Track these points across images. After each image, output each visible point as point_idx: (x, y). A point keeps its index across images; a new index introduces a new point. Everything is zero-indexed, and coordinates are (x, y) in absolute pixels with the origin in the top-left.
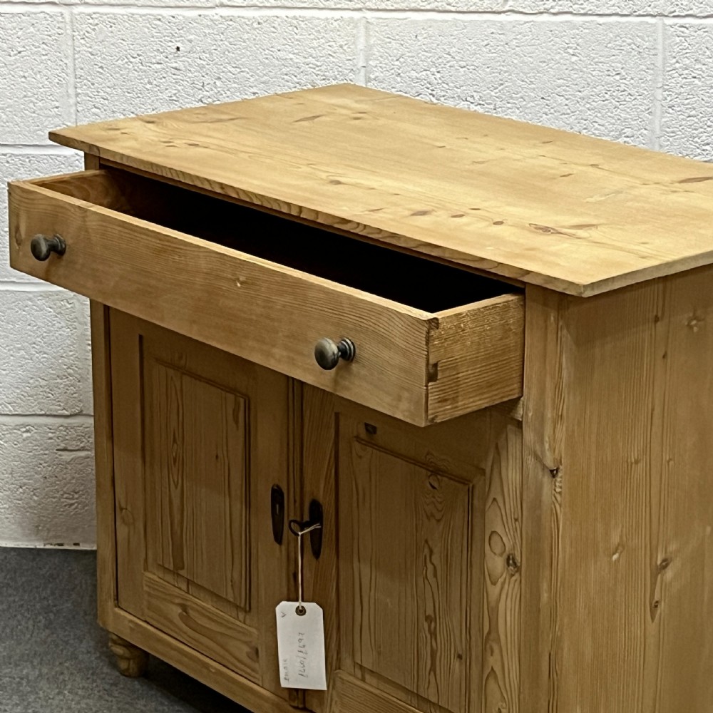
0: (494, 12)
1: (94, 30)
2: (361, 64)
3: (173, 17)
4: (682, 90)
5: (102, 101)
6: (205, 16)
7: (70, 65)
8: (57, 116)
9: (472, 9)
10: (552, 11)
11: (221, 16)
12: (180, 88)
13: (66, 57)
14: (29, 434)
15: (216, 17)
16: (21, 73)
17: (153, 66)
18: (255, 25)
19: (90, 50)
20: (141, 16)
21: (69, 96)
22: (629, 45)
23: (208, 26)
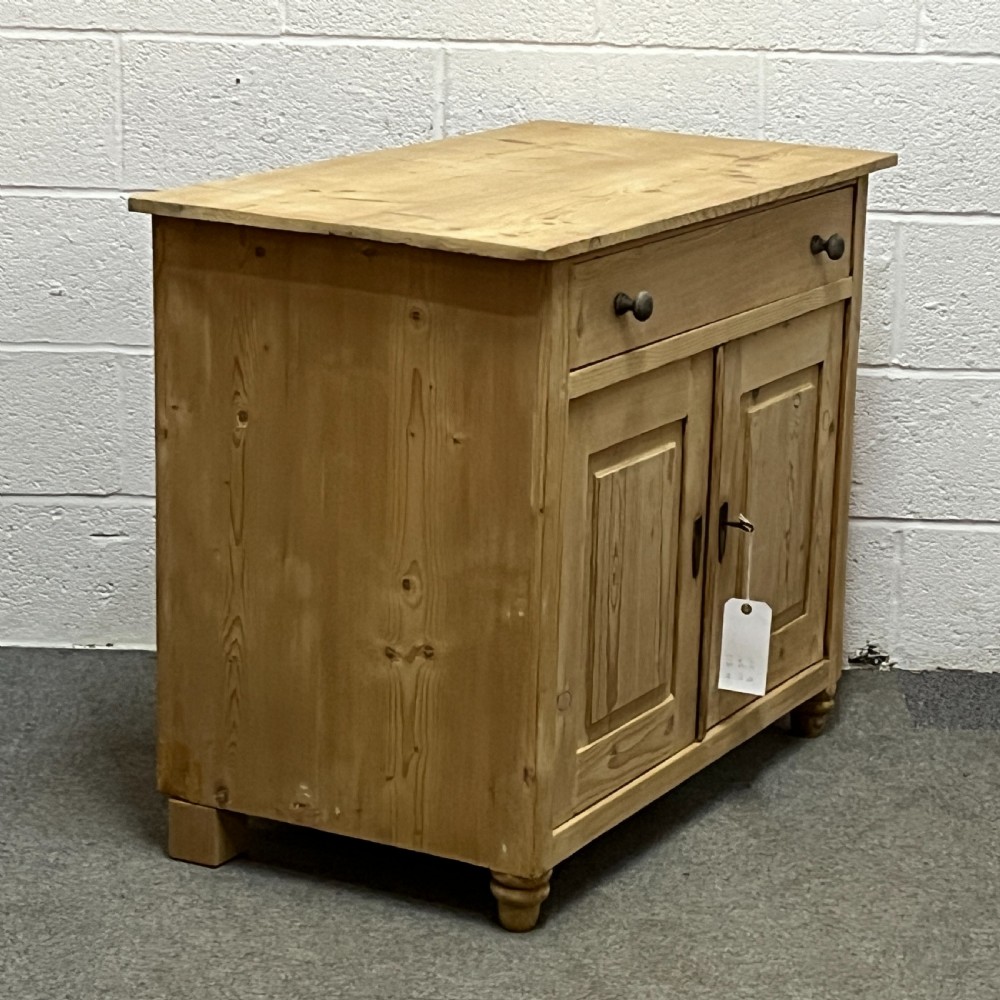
0: (584, 44)
1: (145, 60)
2: (439, 99)
3: (234, 46)
4: (785, 130)
5: (153, 139)
6: (269, 46)
7: (118, 98)
8: (102, 155)
9: (560, 40)
10: (645, 43)
11: (287, 46)
12: (239, 125)
13: (114, 90)
14: (59, 517)
15: (281, 47)
16: (63, 107)
17: (210, 101)
18: (324, 56)
19: (140, 81)
20: (197, 44)
21: (116, 133)
22: (729, 80)
23: (271, 57)
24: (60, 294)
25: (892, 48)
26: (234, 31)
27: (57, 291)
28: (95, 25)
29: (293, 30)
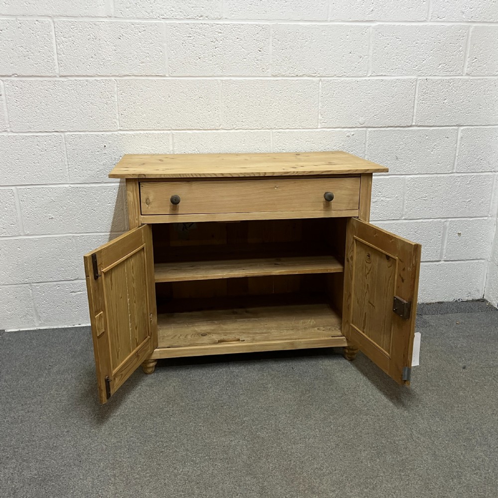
0: (216, 129)
1: (73, 141)
3: (103, 135)
5: (78, 166)
6: (114, 134)
7: (65, 154)
9: (209, 128)
10: (235, 128)
11: (120, 134)
12: (107, 160)
13: (64, 151)
14: (59, 288)
15: (118, 134)
16: (47, 158)
17: (96, 153)
18: (133, 137)
19: (72, 148)
20: (90, 135)
21: (65, 165)
23: (115, 138)
24: (52, 218)
25: (310, 127)
26: (102, 130)
27: (51, 217)
28: (55, 130)
29: (121, 128)
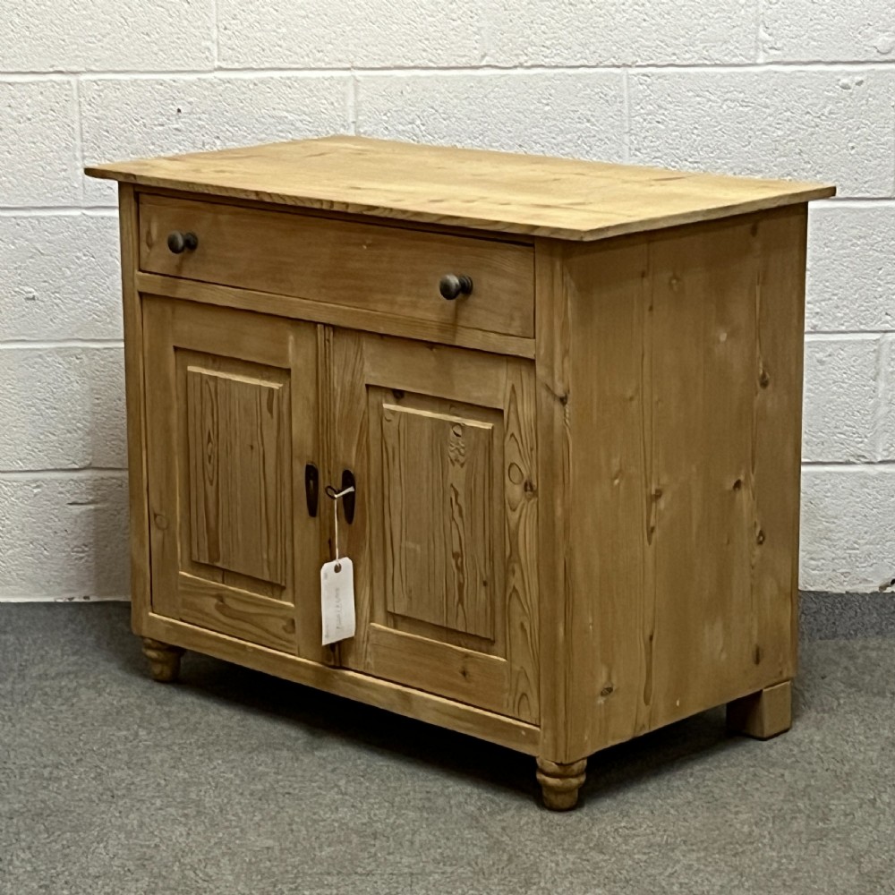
0: (472, 68)
1: (99, 96)
2: (351, 120)
3: (174, 81)
4: (648, 134)
6: (204, 80)
7: (77, 129)
8: (65, 179)
9: (454, 64)
10: (525, 64)
11: (220, 80)
12: (181, 147)
13: (74, 122)
14: (39, 490)
15: (216, 80)
16: (31, 139)
17: (155, 129)
18: (251, 86)
19: (96, 115)
20: (143, 81)
21: (76, 159)
22: (597, 93)
23: (207, 89)
24: (33, 298)
25: (735, 60)
26: (173, 69)
27: (31, 295)
28: (56, 69)
29: (224, 65)
